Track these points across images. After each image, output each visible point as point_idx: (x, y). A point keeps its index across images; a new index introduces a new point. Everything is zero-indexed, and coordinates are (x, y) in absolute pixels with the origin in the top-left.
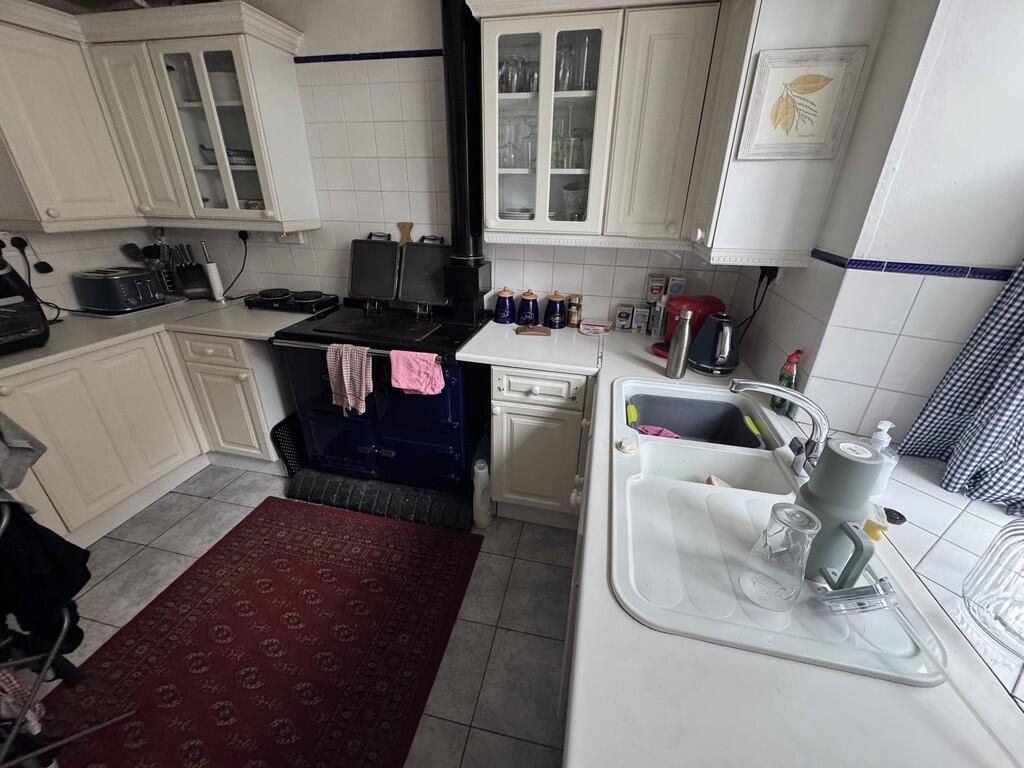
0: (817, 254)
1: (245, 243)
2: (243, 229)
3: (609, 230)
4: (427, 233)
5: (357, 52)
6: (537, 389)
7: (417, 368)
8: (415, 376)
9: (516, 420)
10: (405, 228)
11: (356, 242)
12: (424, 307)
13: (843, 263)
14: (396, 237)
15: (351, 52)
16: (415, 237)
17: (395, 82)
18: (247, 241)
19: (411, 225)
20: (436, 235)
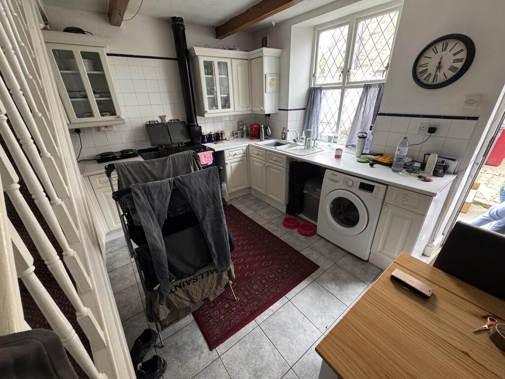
0: (279, 110)
1: (79, 134)
2: (77, 127)
3: (236, 110)
4: (172, 118)
5: (136, 55)
6: (237, 154)
7: (207, 156)
8: (207, 159)
9: (232, 165)
10: (162, 118)
11: (146, 125)
12: (182, 144)
13: (287, 110)
14: (160, 121)
15: (134, 54)
16: (167, 120)
17: (153, 67)
18: (80, 133)
19: (165, 116)
20: (175, 118)
